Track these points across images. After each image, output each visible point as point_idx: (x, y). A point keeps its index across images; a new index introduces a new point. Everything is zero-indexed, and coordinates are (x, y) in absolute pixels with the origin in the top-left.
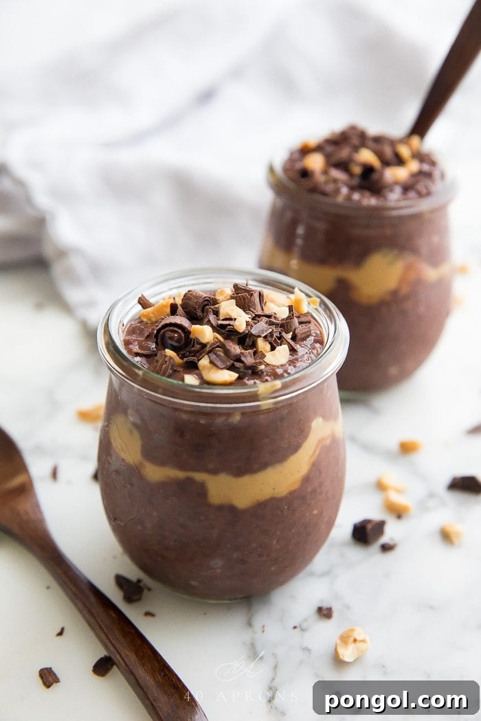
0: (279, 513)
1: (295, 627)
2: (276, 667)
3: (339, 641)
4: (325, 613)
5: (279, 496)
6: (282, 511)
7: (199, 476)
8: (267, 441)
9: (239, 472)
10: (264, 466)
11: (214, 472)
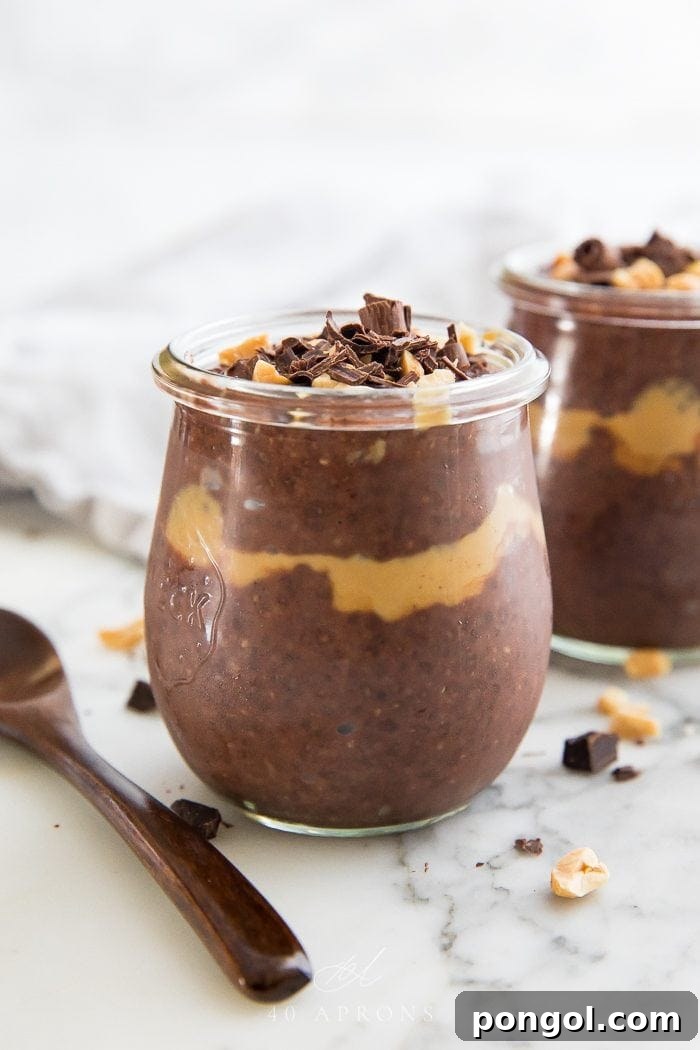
0: (450, 635)
1: (479, 865)
2: (451, 911)
3: (555, 871)
4: (526, 847)
5: (448, 603)
6: (454, 632)
7: (317, 562)
8: (426, 499)
9: (385, 551)
10: (423, 545)
11: (344, 552)
